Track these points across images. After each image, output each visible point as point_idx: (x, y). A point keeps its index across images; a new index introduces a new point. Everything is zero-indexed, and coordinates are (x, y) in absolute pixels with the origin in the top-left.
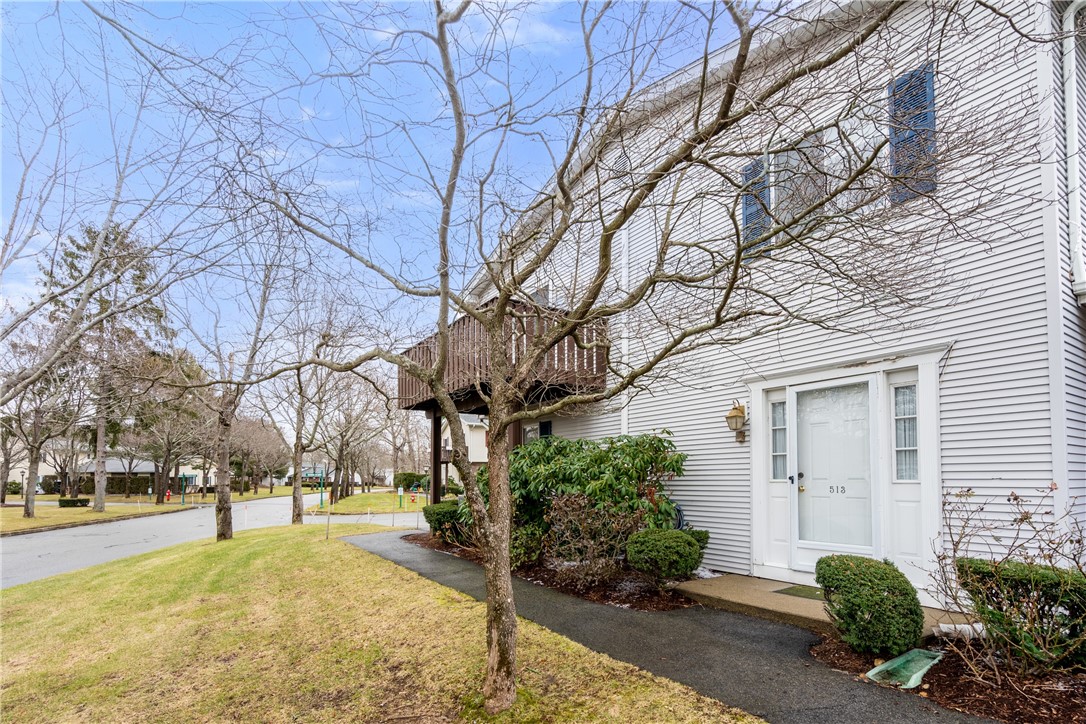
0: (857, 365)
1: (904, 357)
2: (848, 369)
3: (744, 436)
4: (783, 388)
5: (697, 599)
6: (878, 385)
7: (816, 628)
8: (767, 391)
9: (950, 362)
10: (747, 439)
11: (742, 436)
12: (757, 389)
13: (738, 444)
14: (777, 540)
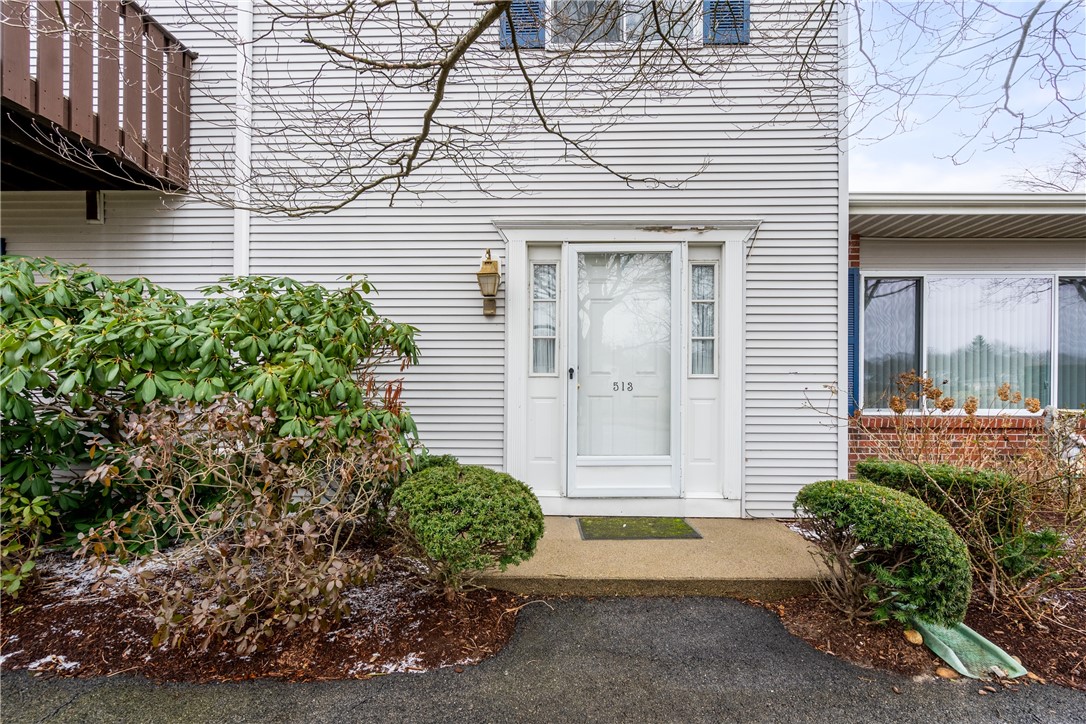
0: (659, 229)
1: (712, 229)
2: (647, 233)
3: (495, 308)
4: (558, 246)
5: (514, 588)
6: (681, 258)
7: (737, 592)
8: (531, 246)
9: (757, 243)
10: (499, 312)
11: (492, 304)
12: (517, 240)
13: (484, 320)
14: (537, 458)
